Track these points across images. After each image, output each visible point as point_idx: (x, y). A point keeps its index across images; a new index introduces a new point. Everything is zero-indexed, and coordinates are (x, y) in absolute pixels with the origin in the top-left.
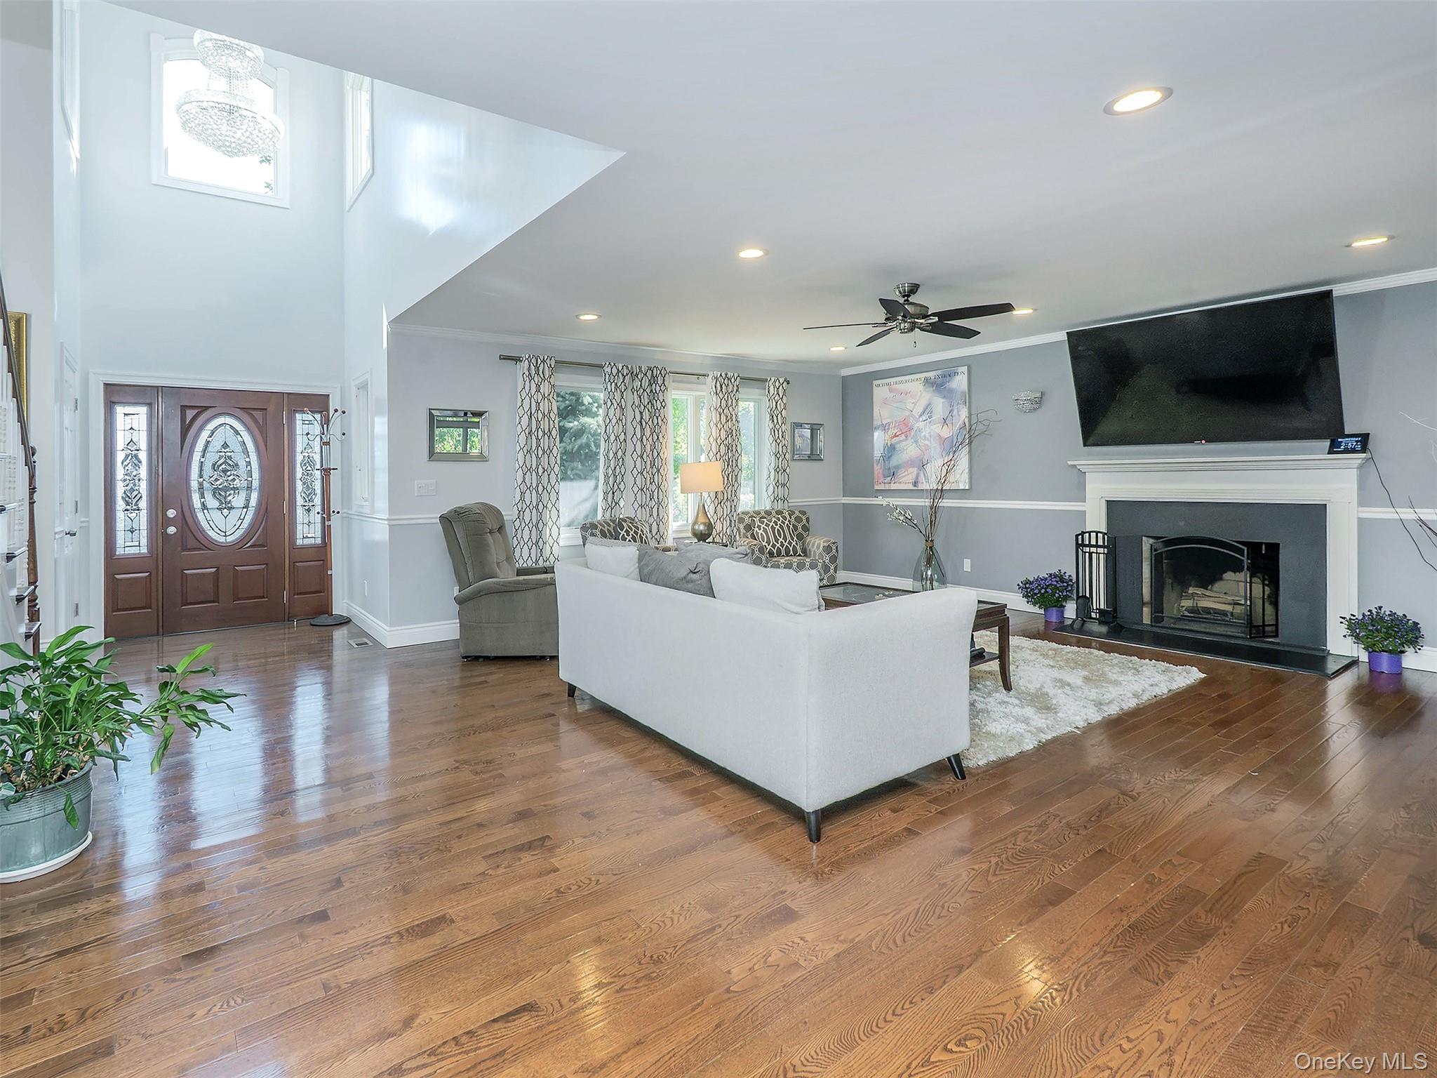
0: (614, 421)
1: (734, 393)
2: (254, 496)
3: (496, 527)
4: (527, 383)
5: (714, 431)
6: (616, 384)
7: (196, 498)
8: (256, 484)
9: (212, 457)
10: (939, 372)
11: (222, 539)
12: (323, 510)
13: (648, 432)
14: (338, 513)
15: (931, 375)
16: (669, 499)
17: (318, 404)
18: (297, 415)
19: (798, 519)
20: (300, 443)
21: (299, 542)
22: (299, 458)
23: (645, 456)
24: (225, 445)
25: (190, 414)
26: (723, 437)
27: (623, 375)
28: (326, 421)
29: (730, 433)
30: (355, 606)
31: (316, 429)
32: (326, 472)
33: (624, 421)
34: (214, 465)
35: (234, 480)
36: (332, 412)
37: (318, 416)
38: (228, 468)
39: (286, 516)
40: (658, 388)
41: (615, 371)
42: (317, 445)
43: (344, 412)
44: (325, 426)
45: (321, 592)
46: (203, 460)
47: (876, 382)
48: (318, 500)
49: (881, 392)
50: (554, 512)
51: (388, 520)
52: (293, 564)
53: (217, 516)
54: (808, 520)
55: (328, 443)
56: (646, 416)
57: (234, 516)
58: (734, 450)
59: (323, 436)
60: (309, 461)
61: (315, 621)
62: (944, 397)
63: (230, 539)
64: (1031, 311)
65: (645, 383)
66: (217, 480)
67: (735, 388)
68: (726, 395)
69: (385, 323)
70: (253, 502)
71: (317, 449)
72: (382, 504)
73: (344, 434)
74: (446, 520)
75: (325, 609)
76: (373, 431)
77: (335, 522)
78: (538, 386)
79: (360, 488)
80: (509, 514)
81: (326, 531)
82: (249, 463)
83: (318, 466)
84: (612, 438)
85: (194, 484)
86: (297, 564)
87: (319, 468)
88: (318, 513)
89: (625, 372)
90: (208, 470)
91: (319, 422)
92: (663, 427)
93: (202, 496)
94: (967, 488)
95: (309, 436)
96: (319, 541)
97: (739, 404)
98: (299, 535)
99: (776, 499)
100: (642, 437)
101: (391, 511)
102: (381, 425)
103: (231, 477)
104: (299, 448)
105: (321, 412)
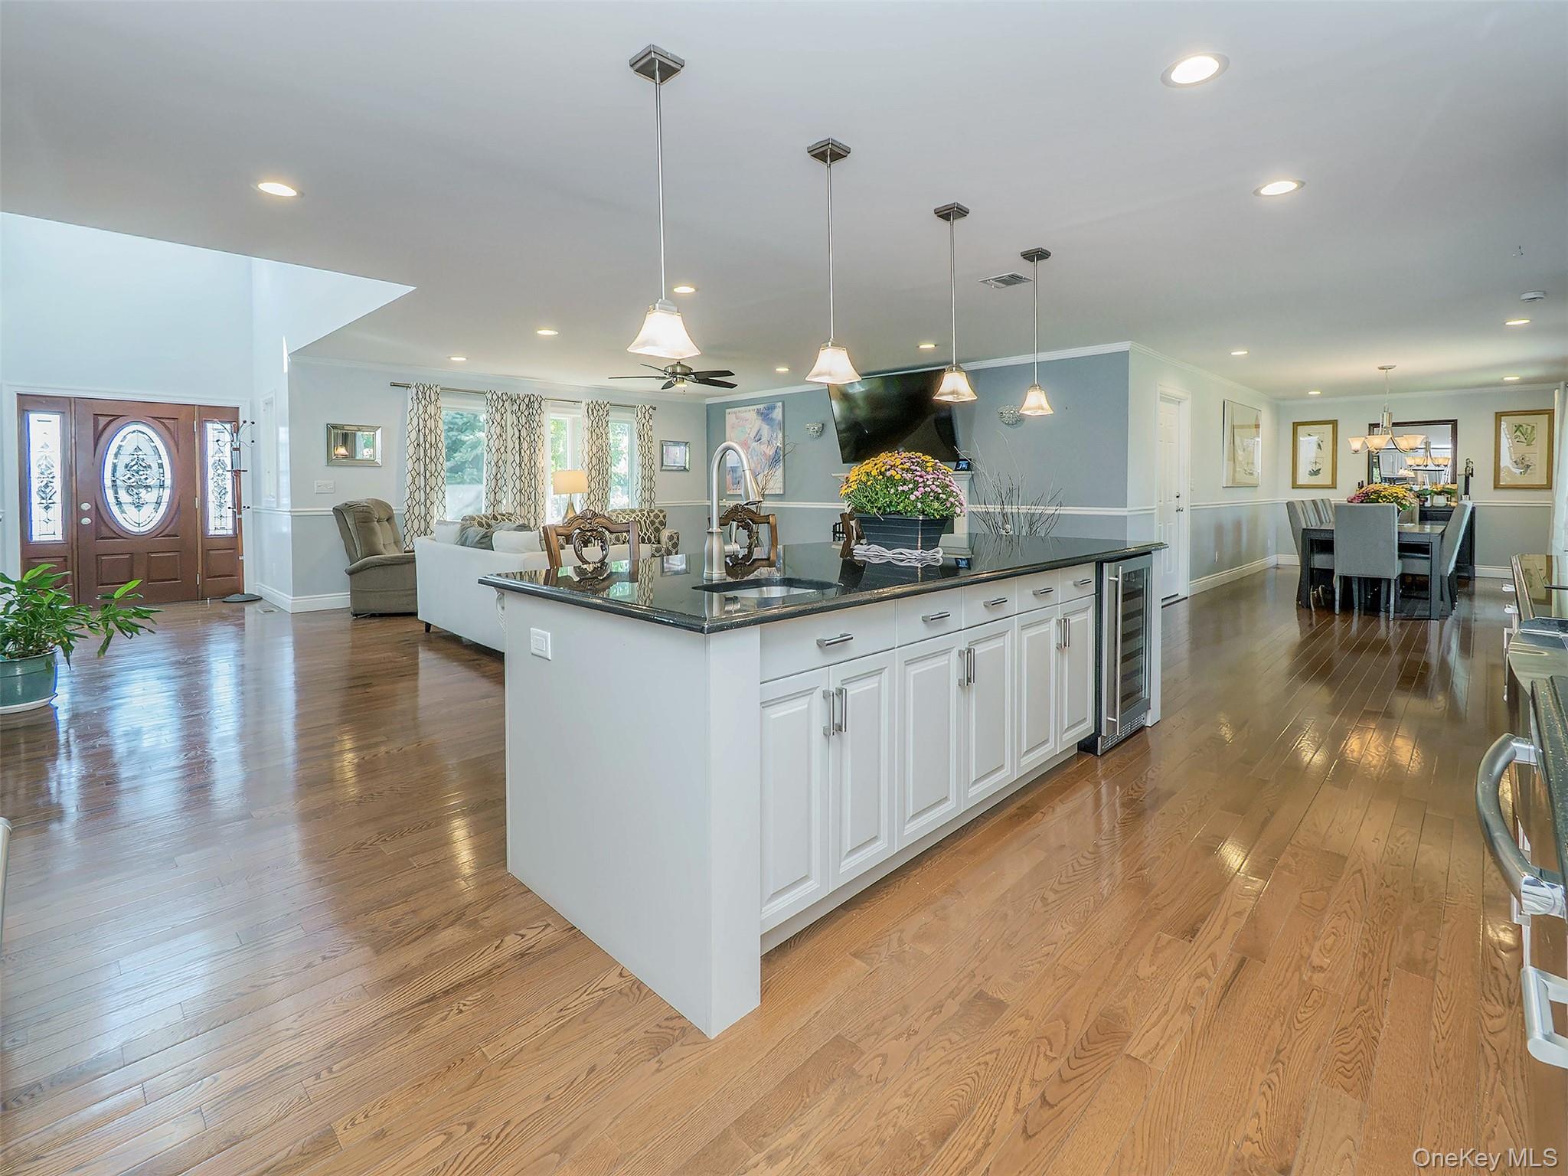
0: (495, 437)
1: (604, 416)
2: (166, 494)
3: (384, 516)
4: (416, 404)
5: (586, 446)
6: (497, 408)
7: (110, 493)
8: (168, 482)
9: (125, 459)
10: (765, 405)
11: (136, 530)
12: (234, 505)
13: (525, 446)
14: (248, 508)
15: (761, 407)
16: (547, 500)
17: (229, 415)
18: (207, 424)
19: (657, 516)
20: (211, 447)
21: (212, 532)
22: (210, 461)
23: (523, 465)
24: (138, 449)
25: (103, 421)
26: (594, 451)
27: (503, 400)
28: (237, 430)
29: (600, 449)
30: (266, 586)
31: (227, 437)
32: (237, 474)
33: (504, 437)
34: (126, 466)
35: (146, 479)
36: (241, 423)
37: (228, 426)
38: (141, 468)
39: (198, 512)
40: (534, 412)
41: (495, 397)
42: (227, 449)
43: (253, 423)
44: (235, 435)
45: (232, 576)
46: (115, 461)
47: (728, 411)
48: (229, 497)
49: (731, 417)
50: (441, 508)
51: (290, 511)
52: (206, 552)
53: (131, 511)
54: (664, 517)
55: (237, 449)
56: (524, 433)
57: (147, 510)
58: (605, 461)
59: (233, 443)
60: (220, 463)
61: (227, 599)
62: (768, 425)
63: (143, 529)
64: (787, 370)
65: (523, 407)
66: (129, 478)
67: (605, 413)
68: (597, 418)
69: (286, 355)
70: (166, 498)
71: (228, 454)
72: (286, 501)
73: (253, 442)
74: (339, 512)
75: (239, 590)
76: (277, 440)
77: (245, 515)
78: (425, 407)
79: (267, 487)
80: (398, 509)
81: (238, 524)
82: (161, 466)
83: (229, 468)
84: (494, 450)
85: (108, 482)
86: (211, 552)
87: (230, 469)
88: (229, 508)
89: (505, 398)
90: (121, 469)
91: (230, 431)
92: (540, 444)
93: (116, 493)
94: (782, 493)
95: (219, 442)
96: (230, 532)
97: (609, 425)
98: (211, 527)
99: (644, 500)
100: (520, 450)
101: (293, 505)
102: (284, 434)
103: (145, 476)
104: (210, 452)
105: (230, 422)
